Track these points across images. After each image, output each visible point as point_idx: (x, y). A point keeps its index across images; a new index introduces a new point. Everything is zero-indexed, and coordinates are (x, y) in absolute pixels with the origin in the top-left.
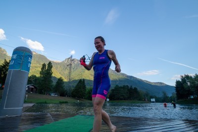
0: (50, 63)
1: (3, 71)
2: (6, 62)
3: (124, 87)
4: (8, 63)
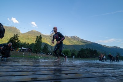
0: (40, 36)
1: (13, 40)
2: (15, 35)
3: (87, 50)
4: (16, 36)
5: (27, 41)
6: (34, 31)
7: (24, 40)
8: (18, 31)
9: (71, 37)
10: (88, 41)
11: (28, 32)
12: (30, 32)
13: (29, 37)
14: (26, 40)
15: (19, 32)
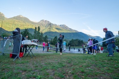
5: (14, 27)
6: (21, 16)
7: (10, 26)
8: (2, 15)
9: (61, 25)
10: (75, 31)
11: (14, 17)
12: (16, 17)
13: (16, 23)
14: (12, 26)
15: (3, 17)
